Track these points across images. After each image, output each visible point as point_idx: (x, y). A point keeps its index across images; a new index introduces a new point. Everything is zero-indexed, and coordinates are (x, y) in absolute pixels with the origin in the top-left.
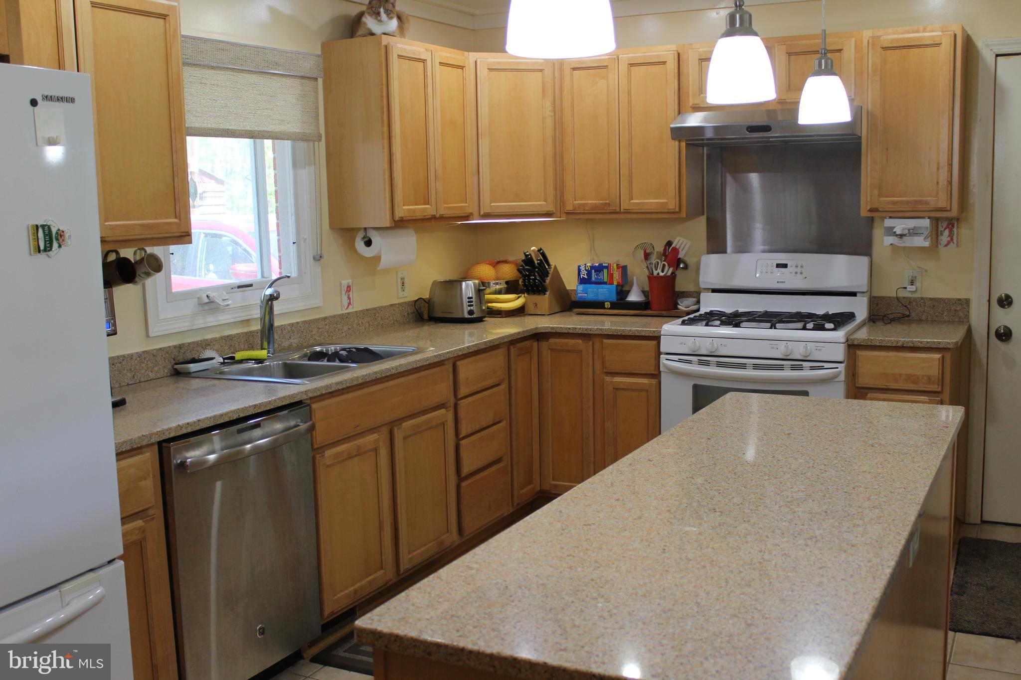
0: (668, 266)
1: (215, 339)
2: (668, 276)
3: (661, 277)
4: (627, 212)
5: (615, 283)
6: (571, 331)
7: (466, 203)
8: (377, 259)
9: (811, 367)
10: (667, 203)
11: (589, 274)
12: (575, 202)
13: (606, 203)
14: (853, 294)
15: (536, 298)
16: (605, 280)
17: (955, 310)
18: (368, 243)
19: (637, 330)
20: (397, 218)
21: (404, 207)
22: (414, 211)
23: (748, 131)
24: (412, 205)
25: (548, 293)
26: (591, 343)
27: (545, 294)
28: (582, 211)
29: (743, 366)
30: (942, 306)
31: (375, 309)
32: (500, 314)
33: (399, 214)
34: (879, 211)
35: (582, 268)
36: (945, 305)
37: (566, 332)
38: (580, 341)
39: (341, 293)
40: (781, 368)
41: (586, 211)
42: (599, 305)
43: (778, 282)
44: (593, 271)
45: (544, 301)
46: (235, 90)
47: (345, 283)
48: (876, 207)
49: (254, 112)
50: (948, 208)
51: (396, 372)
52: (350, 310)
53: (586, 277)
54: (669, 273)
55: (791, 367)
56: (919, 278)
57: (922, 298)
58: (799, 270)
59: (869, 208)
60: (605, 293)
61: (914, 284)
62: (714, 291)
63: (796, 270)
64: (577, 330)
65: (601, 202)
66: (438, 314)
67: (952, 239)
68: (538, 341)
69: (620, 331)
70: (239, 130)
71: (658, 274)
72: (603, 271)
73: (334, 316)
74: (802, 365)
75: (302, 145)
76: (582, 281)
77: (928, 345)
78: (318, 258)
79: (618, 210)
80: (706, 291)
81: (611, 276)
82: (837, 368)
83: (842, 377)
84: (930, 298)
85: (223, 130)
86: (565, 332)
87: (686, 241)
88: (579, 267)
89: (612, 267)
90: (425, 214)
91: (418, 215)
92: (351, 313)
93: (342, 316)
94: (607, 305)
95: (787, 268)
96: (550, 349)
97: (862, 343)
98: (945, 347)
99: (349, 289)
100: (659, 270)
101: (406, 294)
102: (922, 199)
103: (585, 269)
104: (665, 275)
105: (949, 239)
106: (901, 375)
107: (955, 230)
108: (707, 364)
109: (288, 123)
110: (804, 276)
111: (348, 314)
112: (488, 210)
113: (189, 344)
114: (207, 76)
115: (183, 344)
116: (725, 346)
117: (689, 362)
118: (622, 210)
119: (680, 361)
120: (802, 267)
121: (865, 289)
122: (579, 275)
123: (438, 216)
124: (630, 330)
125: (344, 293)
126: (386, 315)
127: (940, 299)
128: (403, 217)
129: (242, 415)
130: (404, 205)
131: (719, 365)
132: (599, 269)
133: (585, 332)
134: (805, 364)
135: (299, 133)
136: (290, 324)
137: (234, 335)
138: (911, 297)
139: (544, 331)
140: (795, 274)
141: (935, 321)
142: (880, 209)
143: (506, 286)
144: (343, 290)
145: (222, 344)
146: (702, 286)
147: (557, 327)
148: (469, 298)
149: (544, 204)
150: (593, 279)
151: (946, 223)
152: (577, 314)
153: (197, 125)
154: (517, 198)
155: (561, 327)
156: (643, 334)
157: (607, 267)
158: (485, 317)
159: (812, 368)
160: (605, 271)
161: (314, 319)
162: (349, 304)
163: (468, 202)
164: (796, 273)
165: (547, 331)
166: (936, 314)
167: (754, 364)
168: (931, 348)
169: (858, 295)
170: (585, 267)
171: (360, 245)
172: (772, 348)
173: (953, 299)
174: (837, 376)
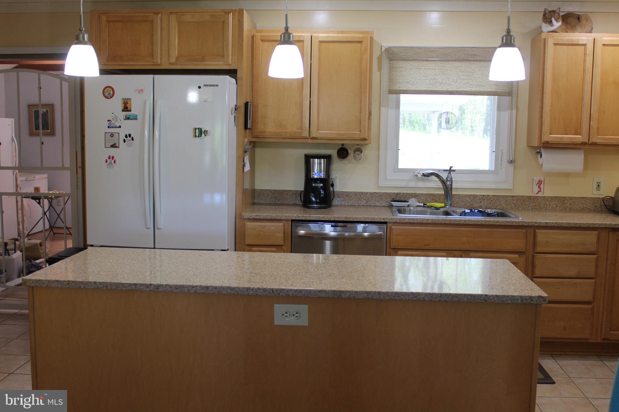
1: (422, 194)
18: (541, 156)
20: (543, 141)
21: (551, 136)
22: (561, 138)
24: (561, 135)
31: (565, 197)
39: (533, 184)
46: (442, 70)
47: (537, 179)
49: (455, 81)
52: (540, 194)
70: (442, 91)
73: (523, 196)
78: (511, 162)
85: (430, 91)
91: (567, 141)
92: (539, 196)
93: (530, 198)
99: (540, 183)
109: (483, 86)
114: (422, 65)
123: (591, 143)
125: (535, 184)
126: (576, 203)
128: (548, 141)
136: (482, 195)
137: (436, 194)
144: (534, 182)
145: (426, 197)
153: (412, 89)
161: (503, 195)
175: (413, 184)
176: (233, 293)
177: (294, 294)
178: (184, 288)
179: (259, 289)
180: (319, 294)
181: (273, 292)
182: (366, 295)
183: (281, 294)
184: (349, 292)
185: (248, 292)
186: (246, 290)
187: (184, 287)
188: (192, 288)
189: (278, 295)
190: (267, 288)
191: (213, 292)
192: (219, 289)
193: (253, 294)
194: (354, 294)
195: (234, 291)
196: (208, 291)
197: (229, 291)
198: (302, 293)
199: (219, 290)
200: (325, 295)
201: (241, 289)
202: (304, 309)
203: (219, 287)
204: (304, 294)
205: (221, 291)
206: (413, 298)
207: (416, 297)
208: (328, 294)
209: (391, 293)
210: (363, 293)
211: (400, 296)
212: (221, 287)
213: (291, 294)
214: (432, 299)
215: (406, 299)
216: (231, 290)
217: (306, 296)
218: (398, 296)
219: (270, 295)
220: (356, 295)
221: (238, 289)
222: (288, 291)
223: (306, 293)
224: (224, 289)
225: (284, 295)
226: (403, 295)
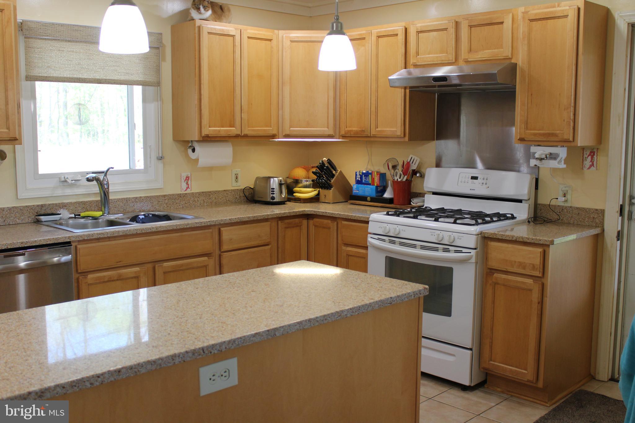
0: (403, 174)
1: (71, 203)
2: (404, 181)
3: (399, 181)
4: (375, 137)
5: (376, 185)
6: (324, 214)
9: (455, 251)
10: (396, 131)
11: (361, 178)
12: (346, 129)
13: (362, 130)
14: (520, 201)
15: (323, 192)
16: (370, 182)
17: (593, 218)
18: (194, 150)
20: (203, 135)
21: (210, 128)
22: (219, 131)
23: (433, 81)
24: (219, 127)
25: (332, 189)
26: (336, 223)
27: (330, 189)
28: (350, 135)
29: (414, 246)
30: (584, 213)
31: (210, 192)
33: (205, 132)
34: (525, 140)
35: (358, 174)
36: (586, 213)
37: (322, 214)
38: (329, 221)
39: (181, 181)
40: (436, 249)
41: (352, 135)
42: (364, 198)
43: (470, 189)
44: (363, 176)
45: (329, 194)
46: (88, 54)
47: (184, 175)
48: (523, 137)
49: (103, 68)
50: (571, 139)
51: (156, 230)
52: (189, 191)
53: (359, 179)
54: (404, 180)
55: (443, 250)
56: (570, 192)
57: (571, 207)
58: (485, 182)
59: (518, 138)
60: (369, 191)
61: (566, 196)
62: (434, 193)
63: (483, 181)
64: (327, 214)
65: (360, 129)
66: (257, 199)
67: (593, 165)
68: (308, 219)
70: (89, 79)
71: (397, 180)
72: (369, 176)
73: (173, 195)
74: (449, 249)
75: (151, 89)
76: (358, 182)
77: (532, 241)
78: (161, 158)
79: (369, 135)
80: (429, 193)
81: (373, 180)
82: (471, 253)
83: (473, 260)
84: (576, 207)
85: (76, 78)
86: (321, 214)
87: (416, 158)
88: (356, 172)
89: (374, 174)
90: (229, 133)
91: (223, 134)
92: (188, 193)
93: (180, 195)
94: (369, 199)
95: (477, 179)
96: (314, 225)
98: (544, 244)
99: (187, 178)
100: (398, 177)
101: (238, 184)
102: (553, 132)
103: (359, 174)
104: (401, 180)
105: (591, 163)
107: (595, 157)
108: (393, 242)
109: (132, 75)
110: (487, 186)
111: (186, 194)
112: (288, 133)
113: (49, 205)
114: (64, 46)
115: (45, 205)
116: (405, 231)
117: (384, 240)
118: (371, 135)
119: (379, 239)
120: (487, 179)
121: (526, 198)
122: (356, 178)
123: (242, 135)
125: (183, 181)
126: (220, 196)
127: (583, 208)
128: (208, 135)
131: (402, 244)
132: (367, 174)
134: (451, 248)
135: (140, 81)
136: (134, 197)
137: (87, 201)
138: (563, 206)
139: (309, 213)
140: (481, 184)
141: (579, 224)
142: (526, 139)
144: (182, 179)
145: (76, 206)
146: (426, 189)
147: (317, 211)
148: (272, 189)
150: (363, 181)
151: (589, 151)
153: (55, 75)
154: (308, 125)
155: (319, 211)
157: (371, 174)
158: (286, 201)
159: (456, 252)
160: (370, 176)
161: (155, 196)
162: (188, 188)
163: (272, 127)
164: (483, 184)
165: (312, 213)
166: (580, 220)
167: (421, 246)
168: (534, 243)
169: (523, 202)
170: (359, 173)
171: (190, 151)
172: (432, 235)
173: (592, 209)
174: (471, 258)
175: (59, 192)
176: (154, 369)
177: (227, 347)
178: (84, 382)
179: (187, 352)
180: (254, 338)
181: (204, 352)
182: (298, 327)
183: (213, 352)
184: (283, 327)
185: (174, 361)
186: (171, 359)
187: (85, 380)
188: (97, 378)
189: (210, 354)
190: (196, 348)
191: (128, 375)
192: (135, 368)
193: (180, 362)
194: (287, 328)
195: (155, 366)
196: (121, 377)
197: (149, 367)
198: (235, 344)
199: (136, 370)
200: (259, 339)
201: (165, 360)
202: (232, 364)
203: (135, 365)
204: (237, 344)
205: (139, 371)
206: (338, 317)
207: (340, 315)
208: (263, 336)
209: (320, 318)
210: (296, 325)
211: (327, 319)
212: (138, 364)
213: (224, 348)
214: (353, 314)
215: (332, 321)
216: (152, 364)
217: (240, 346)
218: (326, 319)
219: (200, 356)
220: (289, 329)
221: (160, 361)
222: (221, 345)
223: (239, 342)
224: (143, 366)
225: (216, 352)
226: (330, 316)
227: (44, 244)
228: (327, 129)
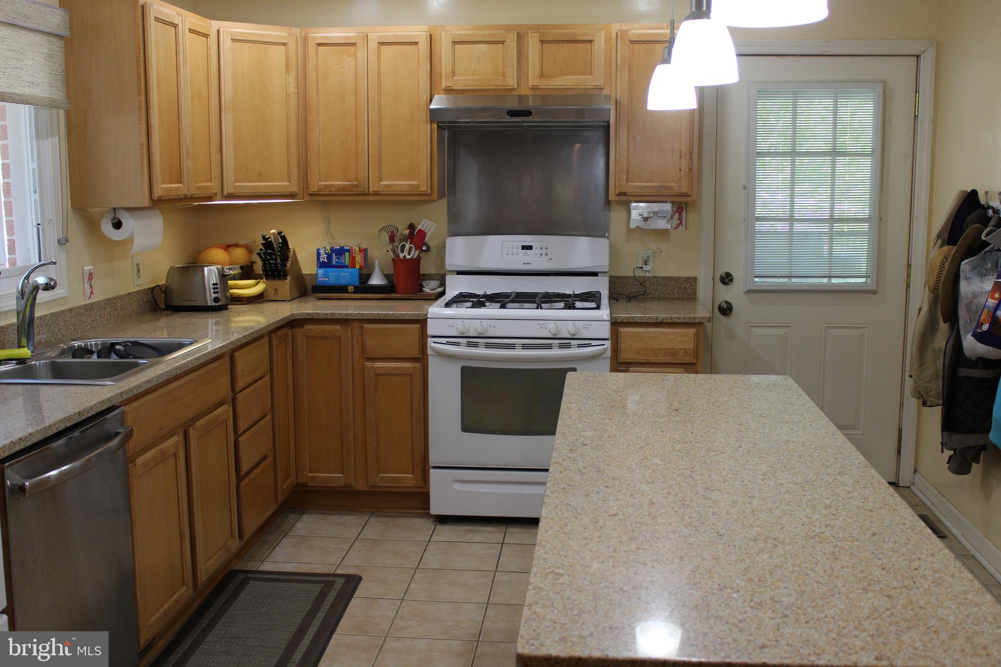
0: (415, 248)
2: (415, 259)
3: (408, 259)
4: (376, 194)
5: (358, 266)
6: (329, 317)
7: (211, 182)
8: (128, 242)
9: (578, 345)
10: (418, 185)
11: (329, 257)
12: (320, 183)
13: (354, 185)
14: (595, 274)
15: (277, 283)
16: (347, 264)
17: (685, 288)
18: (118, 225)
19: (400, 314)
20: (156, 197)
21: (162, 186)
22: (170, 190)
23: (508, 115)
24: (168, 184)
25: (289, 278)
26: (350, 328)
27: (286, 279)
28: (328, 193)
29: (512, 347)
30: (672, 284)
31: (115, 298)
32: (240, 301)
33: (158, 192)
34: (627, 195)
35: (322, 251)
36: (675, 283)
37: (324, 318)
38: (338, 327)
40: (549, 346)
41: (332, 193)
42: (342, 289)
43: (524, 264)
44: (334, 254)
45: (285, 286)
47: (87, 270)
48: (624, 191)
50: (690, 194)
52: (93, 300)
53: (326, 260)
54: (415, 256)
55: (559, 346)
56: (652, 258)
57: (655, 277)
58: (544, 252)
59: (617, 193)
60: (347, 276)
61: (648, 264)
62: (460, 273)
63: (541, 251)
64: (336, 316)
65: (348, 183)
66: (176, 302)
67: (681, 223)
68: (292, 328)
69: (382, 315)
71: (405, 256)
72: (345, 254)
73: (79, 307)
74: (570, 343)
76: (322, 265)
77: (685, 321)
78: (63, 242)
79: (367, 192)
80: (451, 273)
81: (353, 260)
82: (604, 345)
83: (608, 354)
84: (662, 277)
86: (322, 318)
87: (432, 223)
88: (318, 250)
89: (354, 250)
90: (179, 194)
91: (174, 195)
92: (94, 303)
94: (351, 289)
95: (532, 249)
96: (304, 336)
97: (625, 321)
98: (700, 322)
99: (91, 276)
100: (406, 253)
101: (141, 281)
102: (666, 184)
103: (325, 253)
104: (412, 257)
105: (679, 222)
106: (660, 349)
107: (684, 213)
108: (476, 345)
110: (549, 257)
111: (92, 304)
112: (232, 191)
116: (494, 327)
117: (458, 344)
118: (371, 192)
119: (448, 343)
120: (546, 248)
121: (606, 269)
122: (318, 258)
124: (393, 314)
125: (86, 281)
126: (125, 304)
127: (671, 277)
128: (160, 196)
129: (68, 425)
130: (162, 184)
131: (488, 346)
132: (341, 252)
133: (345, 317)
134: (573, 342)
135: (48, 98)
138: (645, 277)
139: (299, 318)
140: (540, 256)
141: (667, 298)
142: (628, 194)
143: (240, 271)
144: (85, 278)
146: (448, 268)
147: (313, 313)
148: (214, 284)
149: (287, 185)
150: (334, 263)
151: (676, 207)
152: (319, 299)
154: (261, 177)
155: (318, 313)
156: (407, 317)
157: (348, 251)
158: (228, 305)
159: (580, 346)
160: (347, 254)
161: (60, 311)
162: (92, 293)
163: (213, 181)
164: (541, 254)
165: (303, 317)
166: (668, 292)
167: (522, 344)
168: (687, 323)
169: (599, 275)
170: (325, 250)
171: (107, 228)
172: (541, 328)
173: (683, 278)
174: (605, 351)
227: (100, 411)
228: (288, 183)
